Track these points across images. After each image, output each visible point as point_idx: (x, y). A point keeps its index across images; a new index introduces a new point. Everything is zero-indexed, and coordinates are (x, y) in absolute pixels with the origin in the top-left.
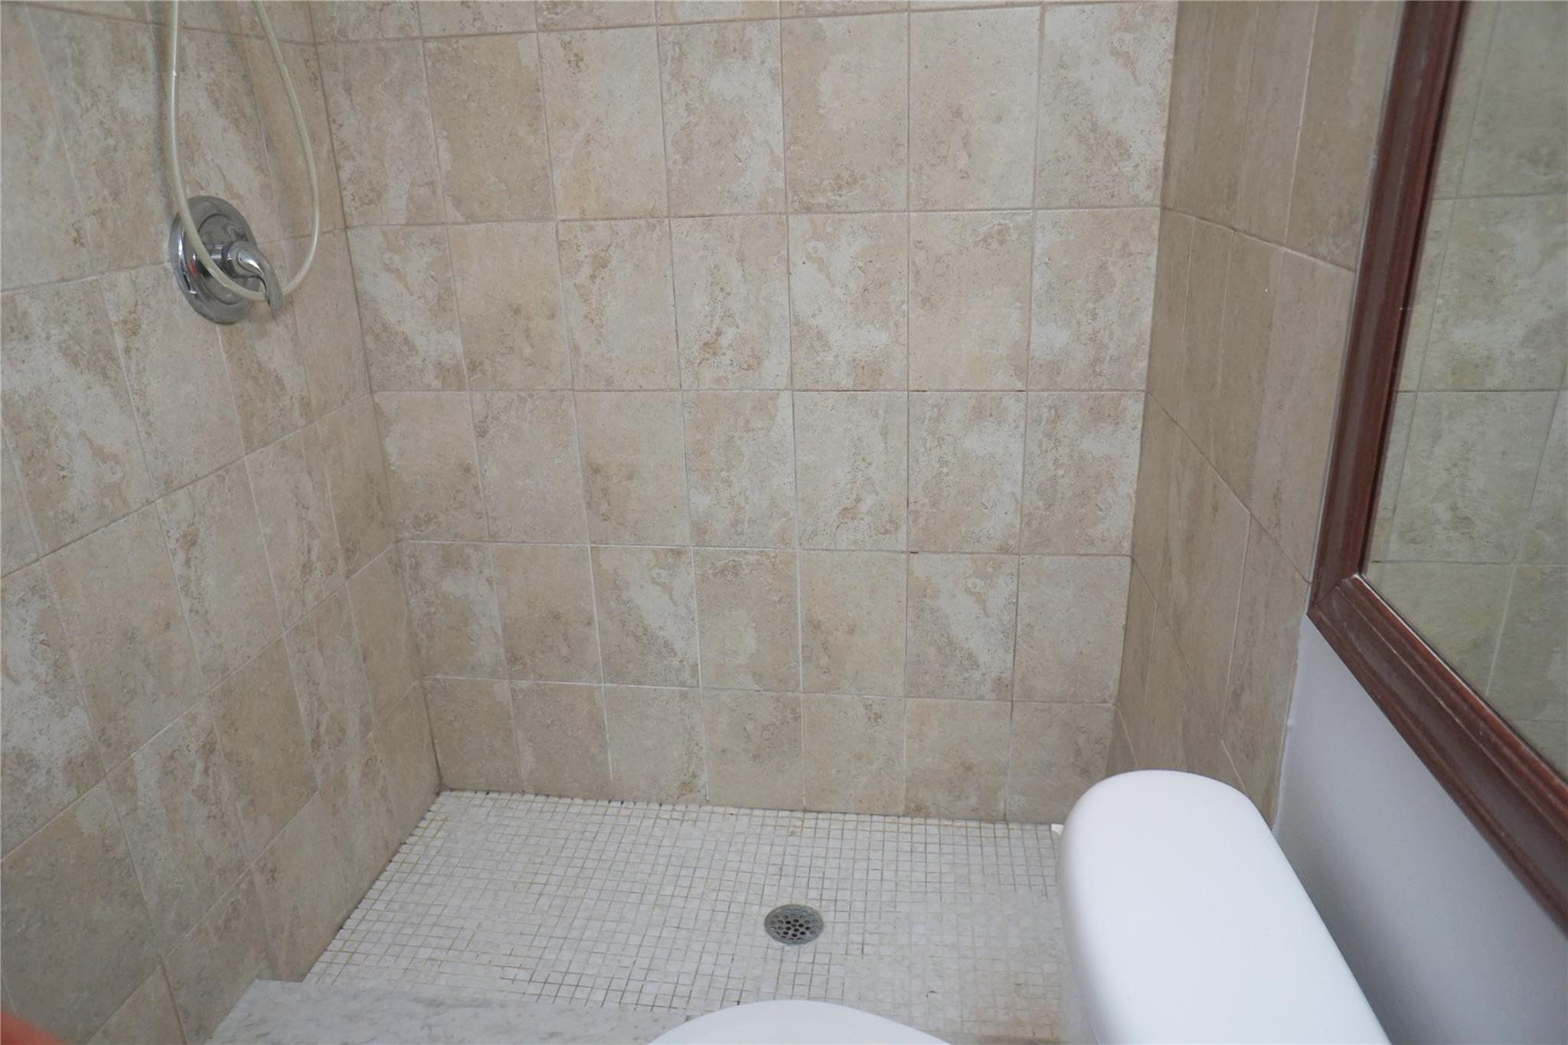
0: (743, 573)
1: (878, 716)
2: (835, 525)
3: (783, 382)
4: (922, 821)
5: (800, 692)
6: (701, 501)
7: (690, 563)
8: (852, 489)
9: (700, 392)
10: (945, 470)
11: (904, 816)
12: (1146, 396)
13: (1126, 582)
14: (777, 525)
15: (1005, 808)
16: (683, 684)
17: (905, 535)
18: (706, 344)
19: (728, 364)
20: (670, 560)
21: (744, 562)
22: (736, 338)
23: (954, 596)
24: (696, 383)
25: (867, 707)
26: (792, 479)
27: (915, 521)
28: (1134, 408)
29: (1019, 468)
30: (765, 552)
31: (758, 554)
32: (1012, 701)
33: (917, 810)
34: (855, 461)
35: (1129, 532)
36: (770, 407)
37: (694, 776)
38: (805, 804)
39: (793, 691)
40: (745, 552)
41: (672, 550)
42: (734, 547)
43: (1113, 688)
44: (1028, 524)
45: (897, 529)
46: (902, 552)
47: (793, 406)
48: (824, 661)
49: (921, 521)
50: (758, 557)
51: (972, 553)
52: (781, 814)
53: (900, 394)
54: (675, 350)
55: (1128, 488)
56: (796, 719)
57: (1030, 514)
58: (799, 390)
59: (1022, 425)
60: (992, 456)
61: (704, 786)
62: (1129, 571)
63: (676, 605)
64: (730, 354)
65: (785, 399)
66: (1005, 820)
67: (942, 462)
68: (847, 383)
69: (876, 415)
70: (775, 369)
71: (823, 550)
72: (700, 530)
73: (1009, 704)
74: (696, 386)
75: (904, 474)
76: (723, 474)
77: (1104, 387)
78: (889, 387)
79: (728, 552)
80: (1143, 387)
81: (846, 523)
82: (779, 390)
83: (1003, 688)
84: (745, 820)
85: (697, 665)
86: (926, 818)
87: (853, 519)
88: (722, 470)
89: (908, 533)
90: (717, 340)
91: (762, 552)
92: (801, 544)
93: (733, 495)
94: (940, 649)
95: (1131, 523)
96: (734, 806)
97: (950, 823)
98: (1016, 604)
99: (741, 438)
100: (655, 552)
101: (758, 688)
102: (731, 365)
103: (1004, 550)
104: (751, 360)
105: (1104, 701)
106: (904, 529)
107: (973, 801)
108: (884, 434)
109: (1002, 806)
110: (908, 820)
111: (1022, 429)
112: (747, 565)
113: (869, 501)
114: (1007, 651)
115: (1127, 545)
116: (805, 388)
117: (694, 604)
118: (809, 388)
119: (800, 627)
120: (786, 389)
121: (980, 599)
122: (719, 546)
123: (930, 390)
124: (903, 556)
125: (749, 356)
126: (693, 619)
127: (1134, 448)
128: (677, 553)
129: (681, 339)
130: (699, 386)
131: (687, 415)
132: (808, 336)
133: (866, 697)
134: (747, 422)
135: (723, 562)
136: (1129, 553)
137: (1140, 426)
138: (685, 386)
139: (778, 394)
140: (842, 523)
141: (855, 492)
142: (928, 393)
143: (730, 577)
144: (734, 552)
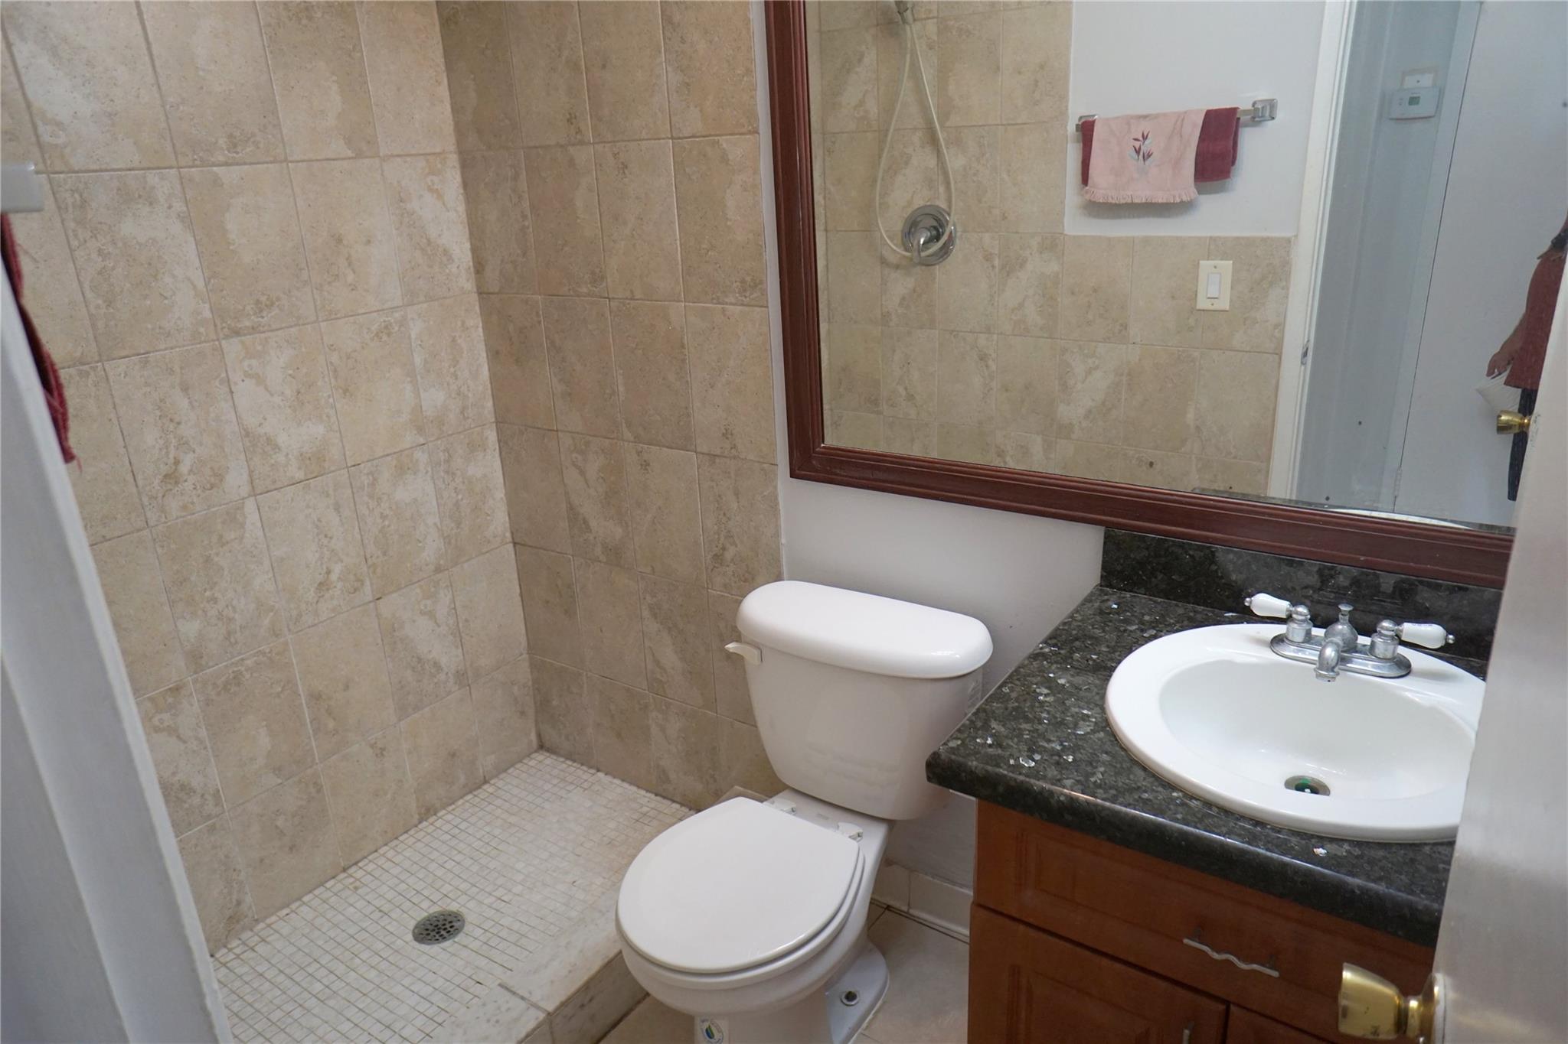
0: (243, 679)
1: (383, 749)
2: (315, 600)
3: (245, 490)
4: (435, 817)
5: (317, 764)
6: (190, 628)
7: (191, 694)
8: (322, 564)
9: (169, 524)
10: (387, 523)
11: (420, 822)
12: (497, 426)
13: (514, 561)
14: (266, 622)
15: (484, 772)
16: (209, 817)
17: (369, 588)
18: (166, 476)
19: (191, 489)
20: (170, 700)
21: (243, 669)
22: (195, 462)
23: (414, 621)
24: (163, 516)
25: (372, 746)
26: (271, 575)
27: (374, 572)
28: (492, 436)
29: (434, 503)
30: (260, 651)
31: (255, 656)
32: (469, 685)
33: (428, 812)
34: (319, 540)
35: (508, 525)
36: (238, 516)
37: (239, 903)
38: (342, 865)
39: (311, 767)
40: (243, 660)
41: (170, 689)
42: (231, 659)
43: (523, 640)
44: (450, 543)
45: (362, 584)
46: (370, 602)
47: (259, 509)
48: (331, 724)
49: (379, 570)
50: (255, 658)
51: (419, 581)
52: (329, 885)
53: (342, 471)
54: (134, 490)
55: (500, 494)
56: (319, 791)
57: (449, 536)
58: (261, 494)
59: (429, 469)
60: (415, 500)
61: (250, 908)
62: (513, 553)
63: (185, 742)
64: (191, 479)
65: (250, 505)
66: (486, 782)
67: (383, 517)
68: (300, 475)
69: (328, 496)
70: (236, 480)
71: (309, 627)
72: (195, 658)
73: (468, 688)
74: (163, 520)
75: (359, 537)
76: (208, 594)
77: (472, 426)
78: (332, 468)
79: (226, 666)
80: (493, 420)
81: (323, 596)
82: (243, 499)
83: (461, 677)
84: (304, 909)
85: (219, 791)
86: (435, 814)
87: (328, 589)
88: (205, 590)
89: (372, 584)
90: (176, 469)
91: (257, 652)
92: (289, 630)
93: (220, 611)
94: (413, 668)
95: (507, 518)
96: (282, 908)
97: (453, 806)
98: (455, 608)
99: (217, 554)
100: (151, 699)
101: (280, 781)
102: (194, 489)
103: (438, 570)
104: (212, 479)
105: (521, 655)
106: (368, 583)
107: (462, 779)
108: (337, 508)
109: (481, 771)
110: (425, 824)
111: (430, 473)
112: (246, 670)
113: (337, 569)
114: (457, 647)
115: (508, 535)
116: (266, 490)
117: (203, 733)
118: (269, 489)
119: (304, 705)
120: (250, 496)
121: (431, 615)
122: (217, 664)
123: (363, 462)
124: (372, 605)
125: (210, 476)
126: (205, 748)
127: (497, 464)
128: (176, 690)
129: (139, 477)
130: (166, 518)
131: (159, 550)
132: (259, 444)
133: (370, 738)
134: (221, 537)
135: (223, 679)
136: (511, 540)
137: (497, 447)
138: (151, 523)
139: (243, 503)
140: (319, 597)
141: (325, 567)
142: (362, 465)
143: (233, 689)
144: (233, 663)
